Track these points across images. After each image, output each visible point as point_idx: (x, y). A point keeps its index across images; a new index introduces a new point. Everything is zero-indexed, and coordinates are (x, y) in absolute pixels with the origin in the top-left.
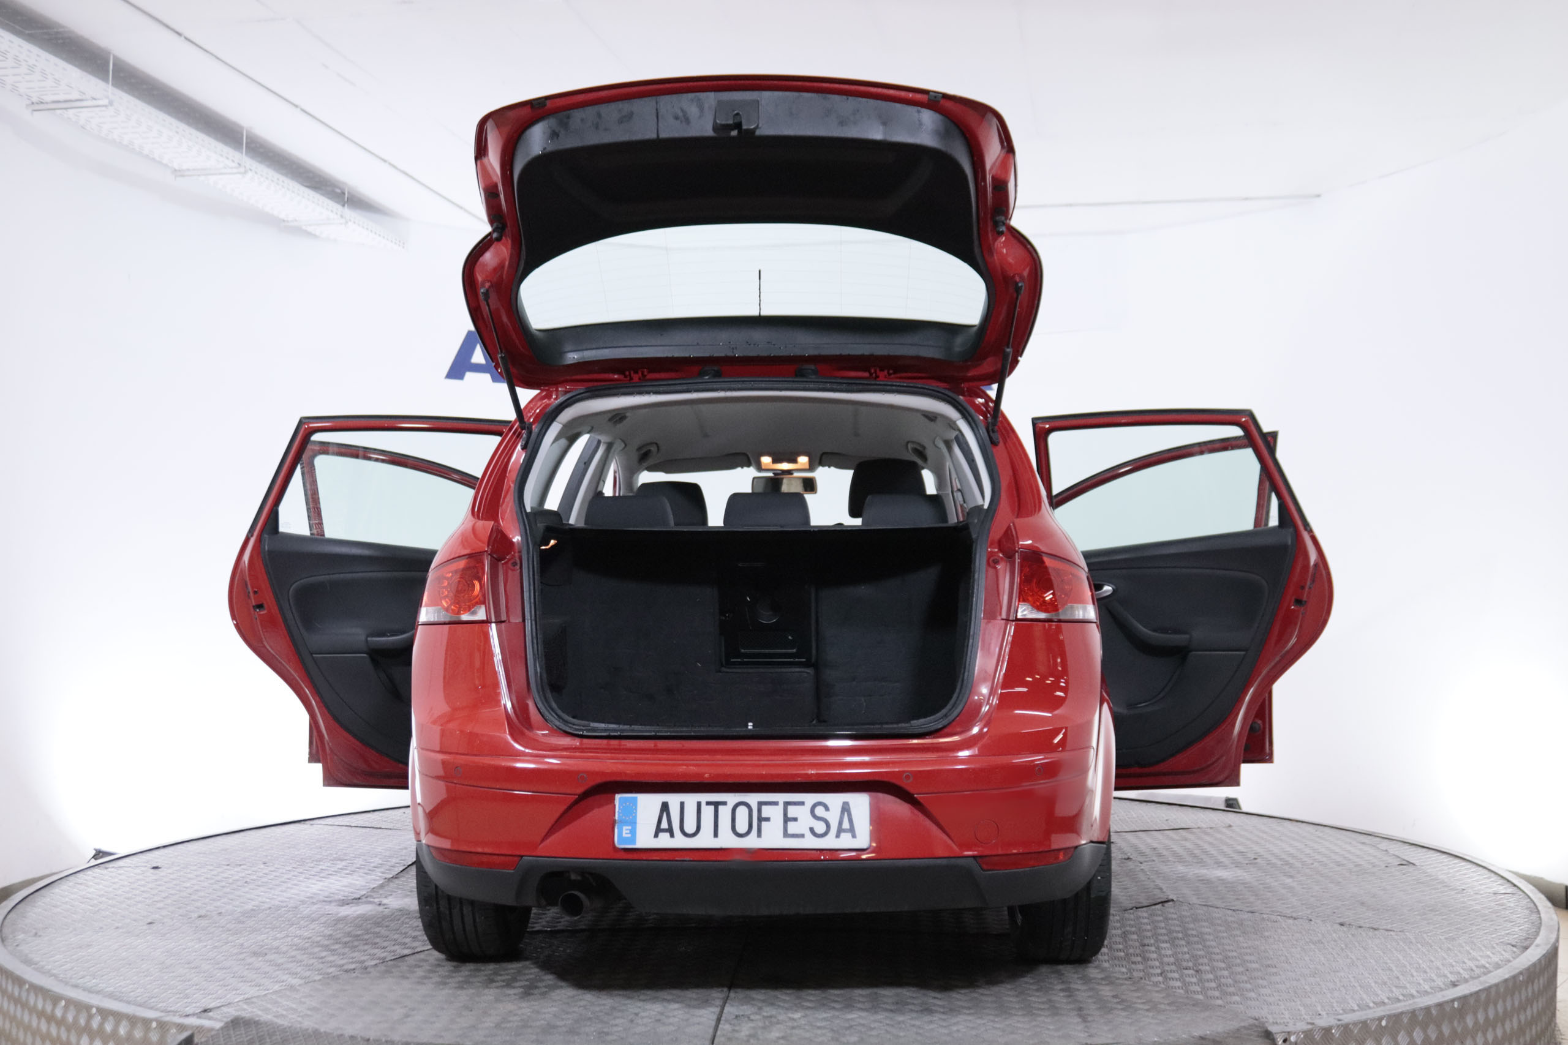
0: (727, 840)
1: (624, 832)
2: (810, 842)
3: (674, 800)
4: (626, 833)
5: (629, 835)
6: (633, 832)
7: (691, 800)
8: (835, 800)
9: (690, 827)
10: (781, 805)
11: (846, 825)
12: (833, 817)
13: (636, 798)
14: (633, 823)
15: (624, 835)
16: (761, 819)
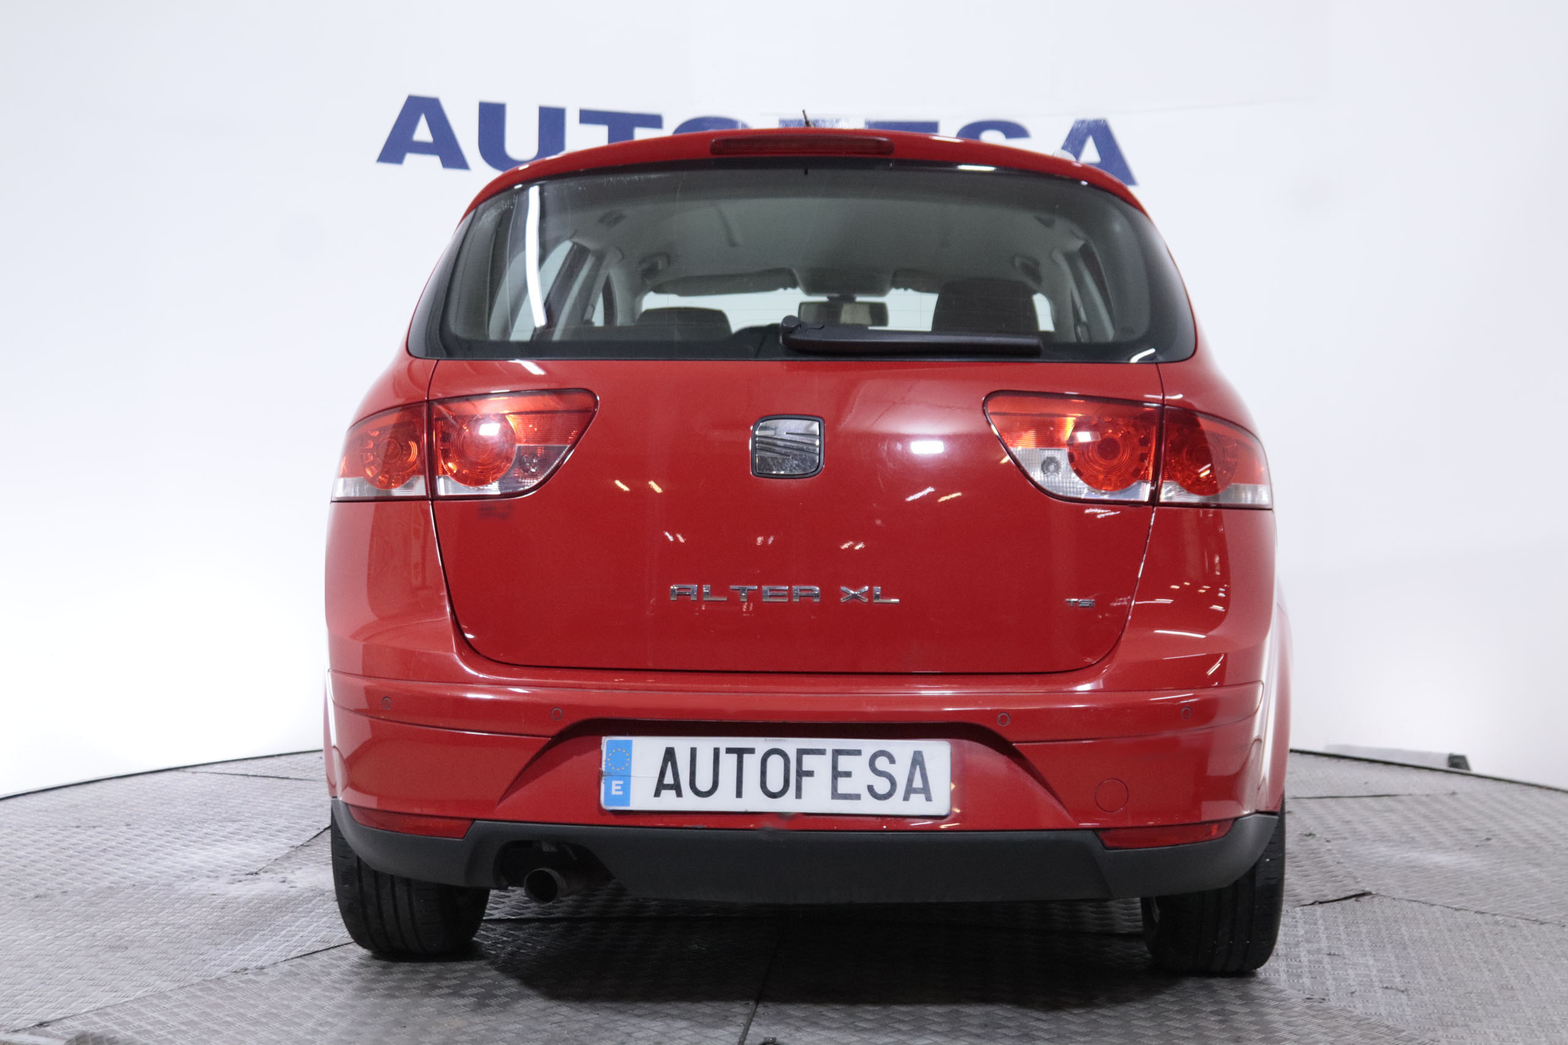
0: (754, 801)
1: (614, 788)
2: (868, 806)
3: (682, 745)
4: (616, 790)
5: (621, 793)
6: (626, 788)
7: (705, 745)
8: (903, 749)
9: (704, 784)
10: (829, 756)
11: (918, 783)
12: (901, 772)
13: (631, 741)
14: (626, 777)
15: (614, 793)
16: (801, 774)
